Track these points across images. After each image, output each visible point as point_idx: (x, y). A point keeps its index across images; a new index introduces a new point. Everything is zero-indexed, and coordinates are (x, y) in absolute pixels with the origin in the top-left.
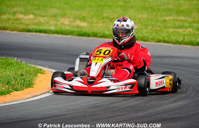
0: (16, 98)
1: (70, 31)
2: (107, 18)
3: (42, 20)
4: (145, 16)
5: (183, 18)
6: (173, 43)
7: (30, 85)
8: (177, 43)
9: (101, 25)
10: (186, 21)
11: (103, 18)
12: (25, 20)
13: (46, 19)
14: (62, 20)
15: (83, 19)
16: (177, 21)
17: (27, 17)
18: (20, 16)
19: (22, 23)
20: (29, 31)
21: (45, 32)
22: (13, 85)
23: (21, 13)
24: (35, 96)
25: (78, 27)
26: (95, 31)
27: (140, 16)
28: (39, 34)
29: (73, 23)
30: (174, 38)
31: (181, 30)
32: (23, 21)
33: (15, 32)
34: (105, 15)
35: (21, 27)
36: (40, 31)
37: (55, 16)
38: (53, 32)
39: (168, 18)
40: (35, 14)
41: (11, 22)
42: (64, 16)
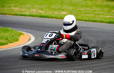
0: (10, 46)
1: (36, 15)
2: (53, 9)
3: (23, 10)
4: (71, 8)
5: (89, 9)
6: (84, 21)
7: (17, 40)
8: (86, 21)
9: (50, 12)
10: (90, 11)
11: (51, 9)
13: (25, 9)
14: (32, 10)
15: (42, 9)
16: (86, 10)
17: (16, 9)
18: (13, 8)
19: (13, 11)
20: (17, 15)
21: (24, 15)
22: (9, 40)
25: (40, 13)
26: (48, 15)
27: (69, 8)
28: (21, 16)
29: (37, 11)
30: (84, 19)
31: (87, 15)
32: (14, 10)
33: (10, 16)
34: (52, 7)
35: (13, 13)
36: (22, 15)
37: (29, 8)
38: (28, 16)
39: (82, 9)
40: (19, 7)
41: (8, 11)
42: (33, 8)
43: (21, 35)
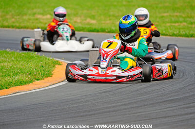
0: (37, 86)
1: (82, 27)
2: (113, 16)
5: (178, 14)
6: (170, 36)
7: (49, 75)
8: (174, 35)
9: (108, 22)
10: (181, 16)
11: (110, 16)
12: (43, 19)
14: (75, 19)
15: (93, 17)
16: (173, 16)
17: (45, 17)
18: (39, 16)
19: (40, 22)
22: (35, 75)
23: (39, 14)
24: (54, 84)
25: (89, 24)
26: (103, 27)
29: (84, 21)
30: (171, 31)
31: (176, 24)
32: (41, 20)
34: (111, 13)
35: (40, 25)
39: (165, 15)
41: (31, 21)
42: (76, 15)
43: (57, 66)
